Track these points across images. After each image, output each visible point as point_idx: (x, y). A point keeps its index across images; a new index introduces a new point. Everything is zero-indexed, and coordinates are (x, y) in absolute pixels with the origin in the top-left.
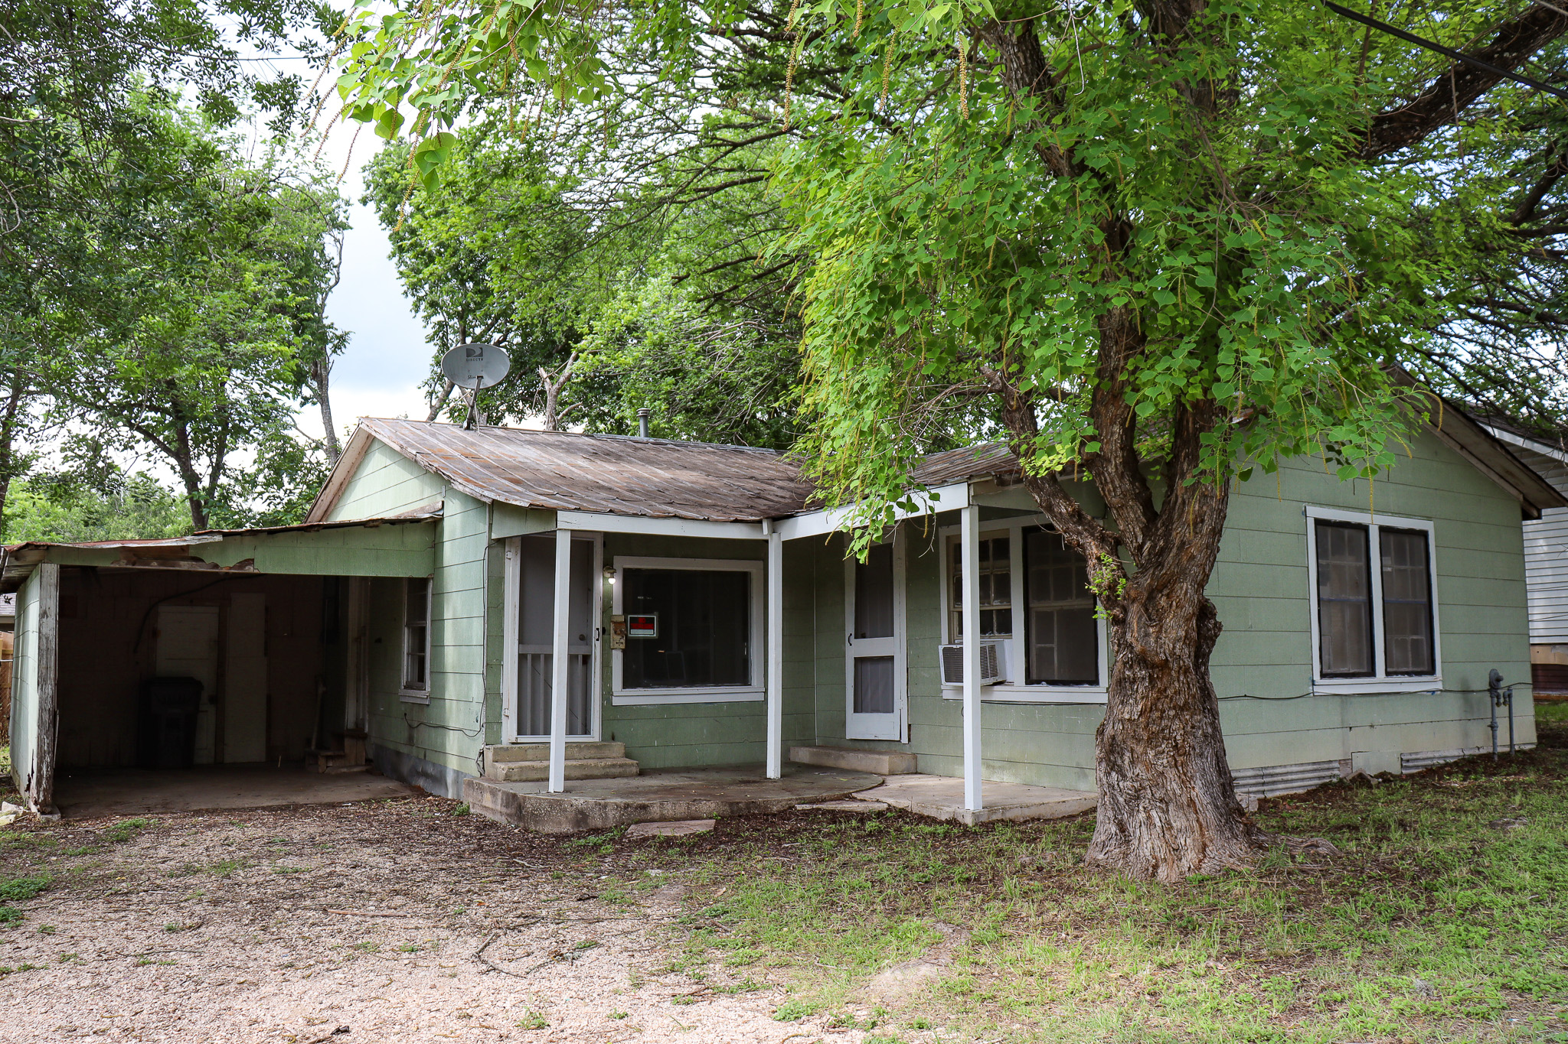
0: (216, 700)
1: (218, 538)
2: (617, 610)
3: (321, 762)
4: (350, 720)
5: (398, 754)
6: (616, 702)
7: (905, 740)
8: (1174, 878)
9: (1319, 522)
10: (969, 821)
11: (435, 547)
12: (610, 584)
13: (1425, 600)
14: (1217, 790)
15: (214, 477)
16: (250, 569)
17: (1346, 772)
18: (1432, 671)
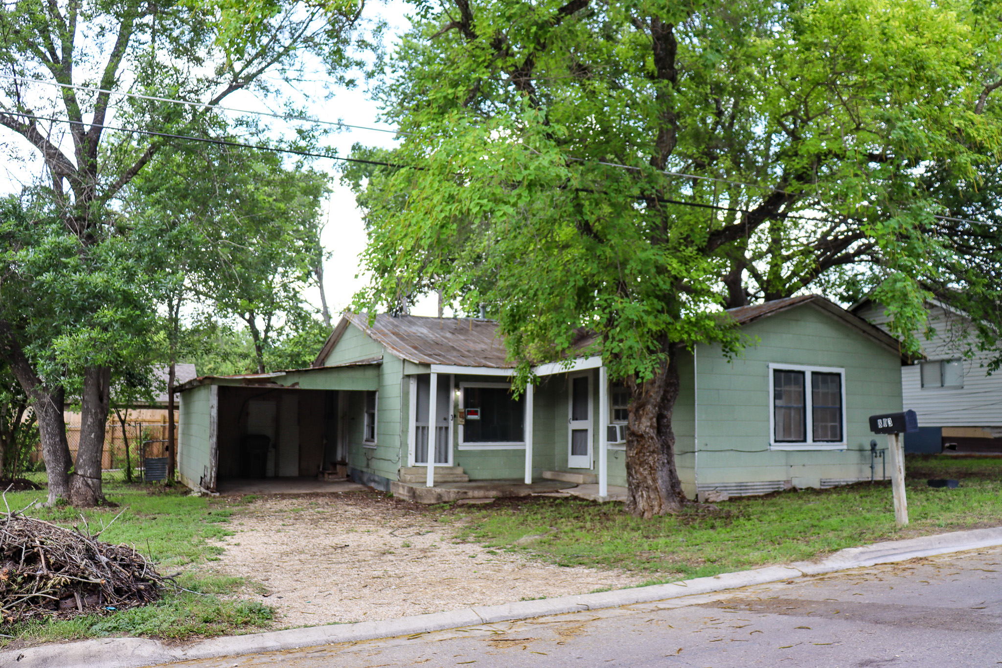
0: (275, 445)
1: (284, 374)
2: (461, 406)
3: (326, 476)
4: (339, 458)
5: (362, 472)
6: (460, 448)
7: (592, 468)
8: (650, 516)
9: (775, 371)
10: (601, 501)
11: (380, 377)
12: (457, 395)
13: (838, 406)
14: (668, 484)
15: (266, 331)
16: (297, 387)
17: (787, 487)
18: (841, 440)
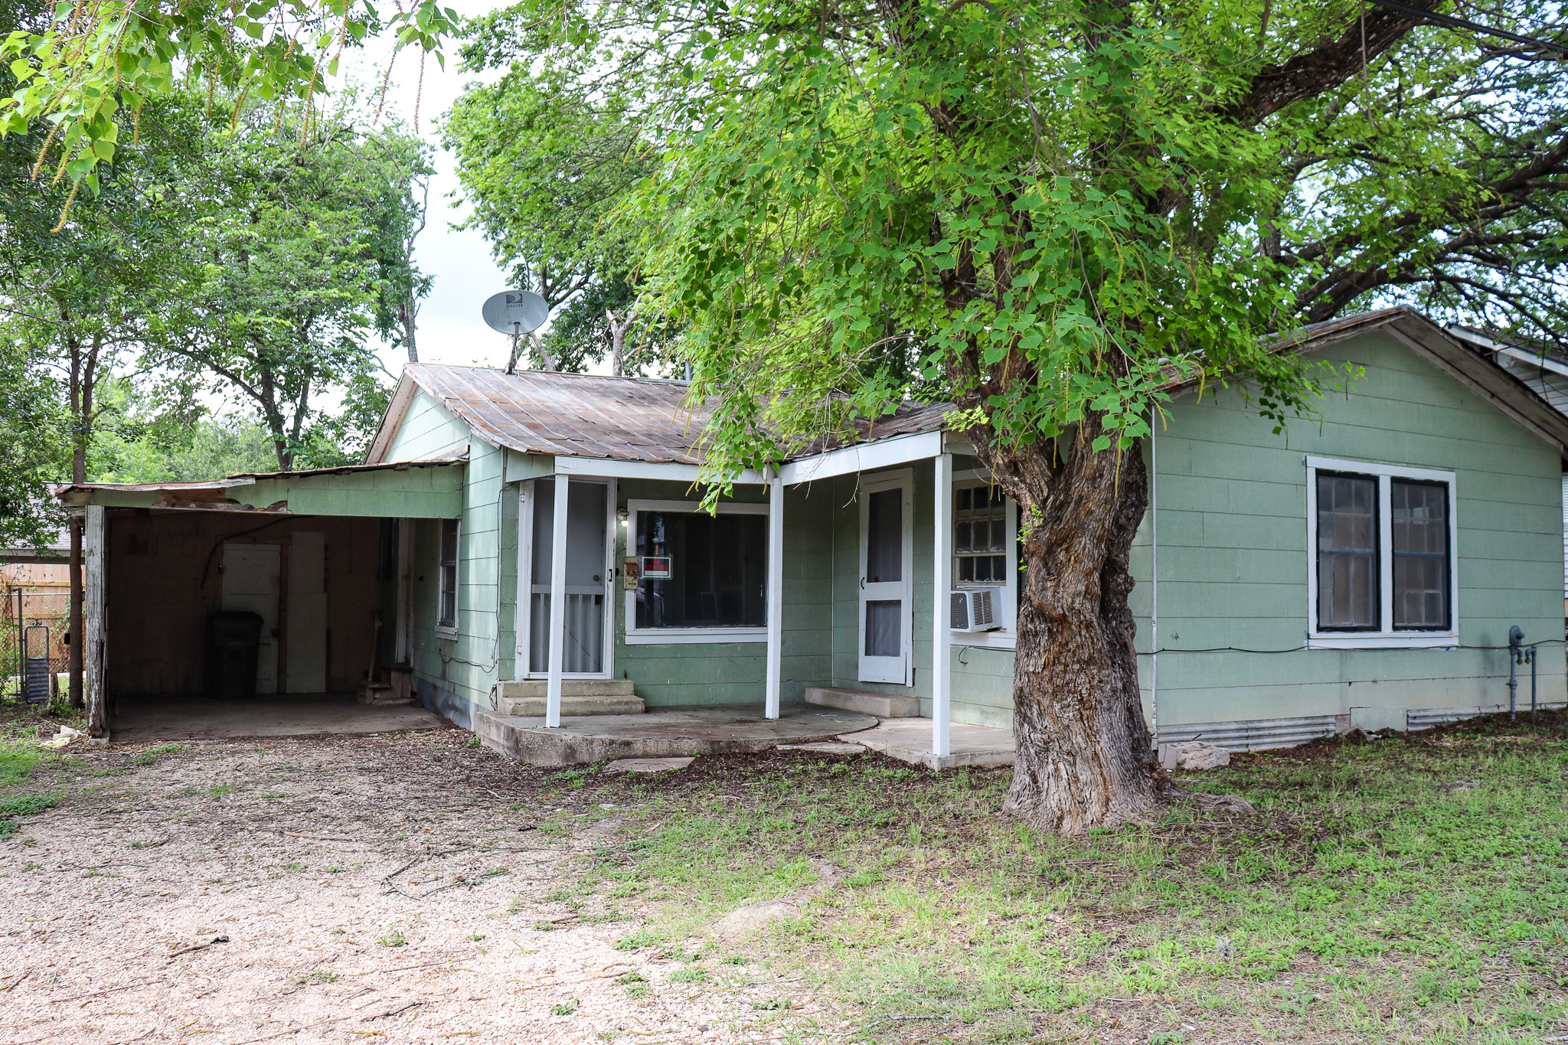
0: (279, 633)
1: (252, 481)
2: (631, 551)
3: (369, 693)
4: (400, 657)
5: (435, 687)
6: (629, 641)
7: (909, 684)
8: (1077, 830)
9: (1320, 473)
10: (935, 766)
11: (463, 489)
12: (623, 527)
13: (1443, 553)
14: (1125, 745)
15: (298, 419)
16: (283, 511)
17: (1343, 729)
18: (1447, 627)
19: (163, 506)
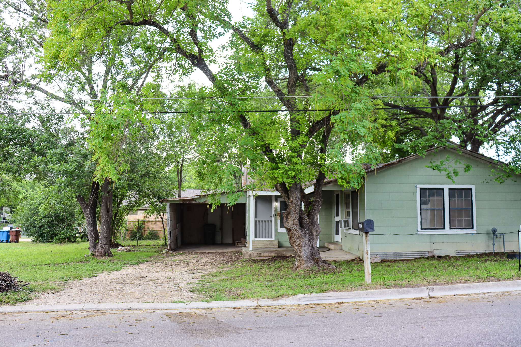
0: (221, 229)
1: (199, 197)
2: (279, 210)
6: (278, 231)
7: (341, 242)
8: (299, 270)
9: (421, 189)
12: (276, 205)
13: (471, 208)
14: (309, 254)
16: (206, 203)
17: (430, 255)
18: (473, 228)
19: (181, 203)
